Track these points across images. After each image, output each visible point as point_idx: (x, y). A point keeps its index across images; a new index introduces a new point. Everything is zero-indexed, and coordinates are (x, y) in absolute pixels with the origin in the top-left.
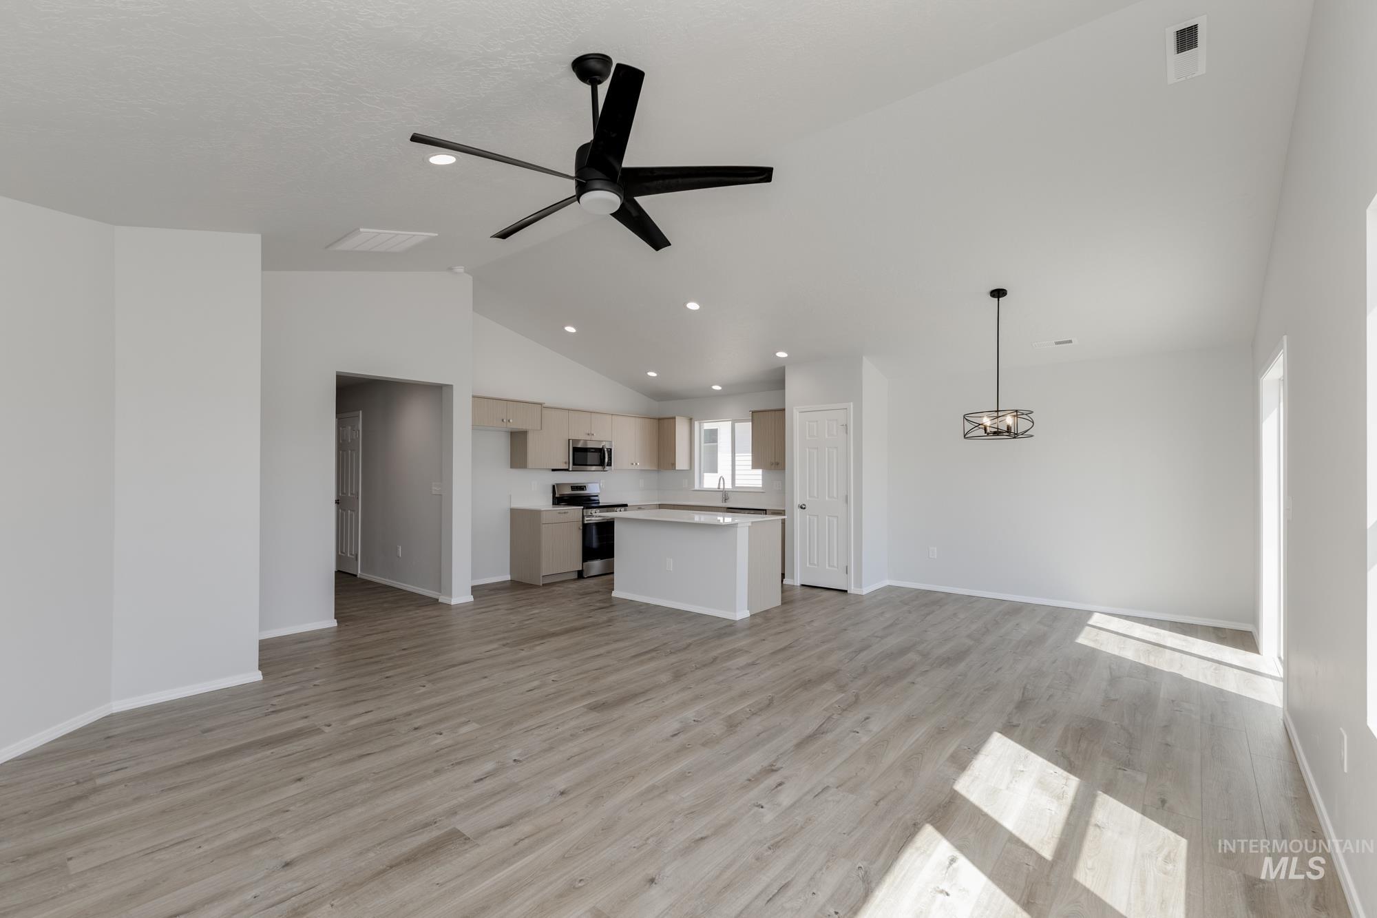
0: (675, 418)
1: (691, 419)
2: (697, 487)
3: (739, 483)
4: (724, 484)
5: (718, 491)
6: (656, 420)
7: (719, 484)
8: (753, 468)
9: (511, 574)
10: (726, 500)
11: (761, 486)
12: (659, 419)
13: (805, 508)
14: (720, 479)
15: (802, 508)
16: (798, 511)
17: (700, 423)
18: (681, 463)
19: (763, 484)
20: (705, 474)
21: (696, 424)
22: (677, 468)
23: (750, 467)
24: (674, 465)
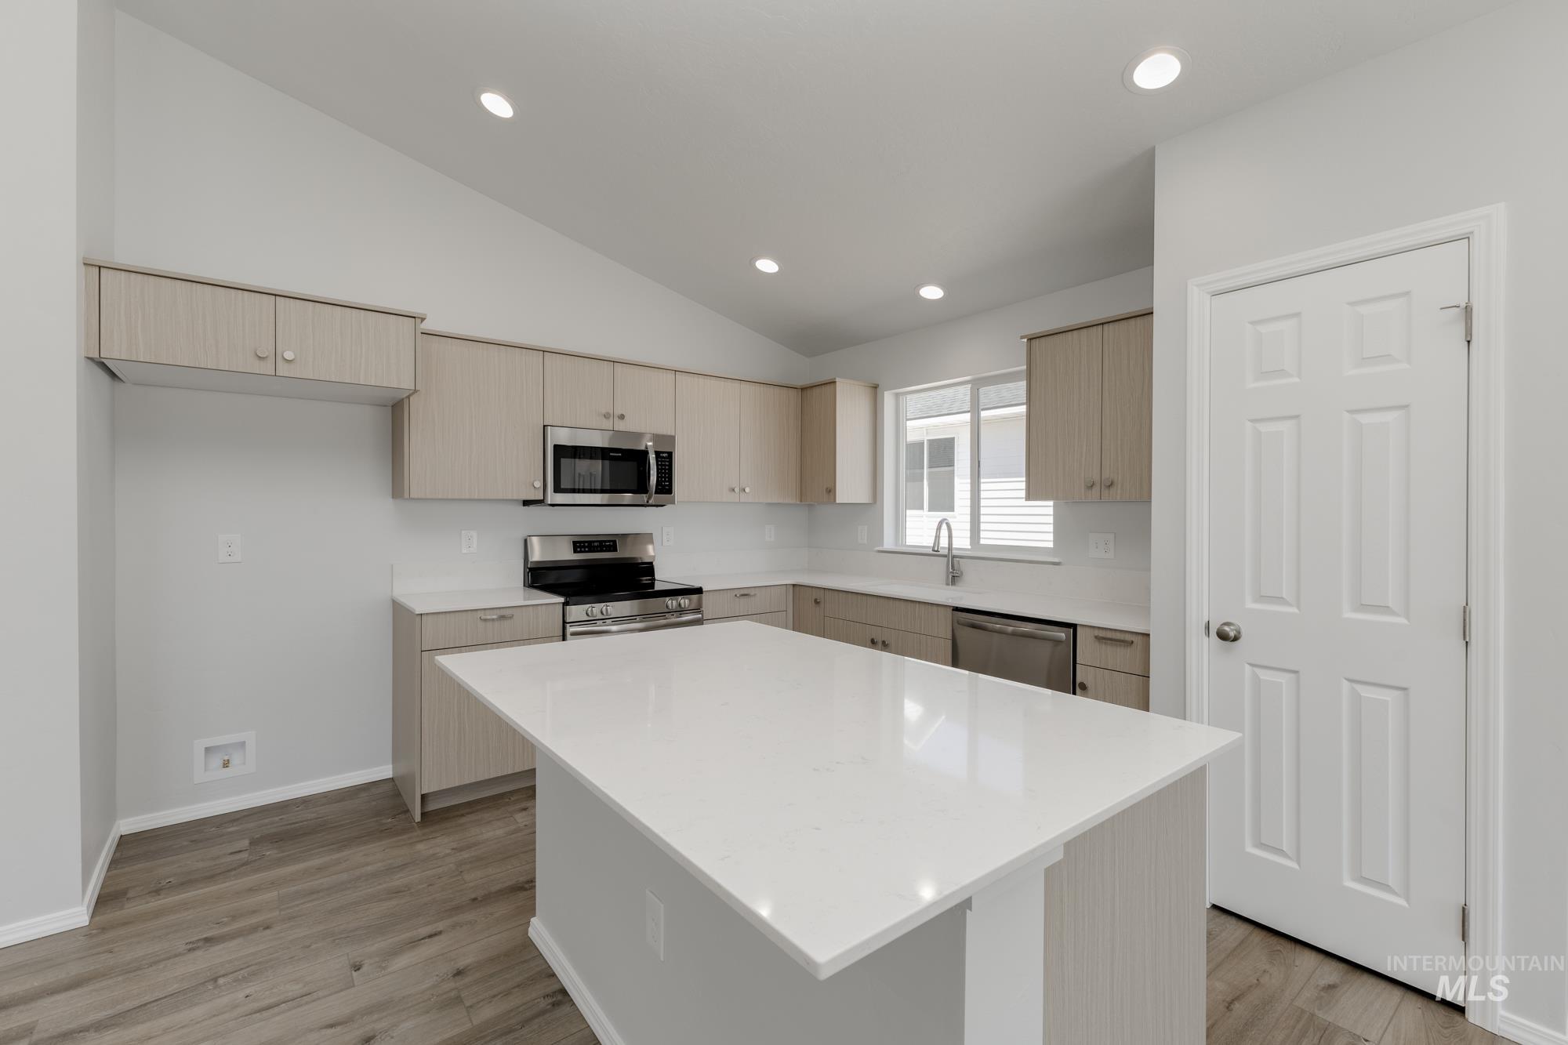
0: (835, 382)
1: (875, 387)
2: (888, 543)
3: (986, 539)
4: (950, 537)
5: (935, 552)
6: (792, 393)
7: (937, 537)
8: (1028, 497)
9: (393, 763)
10: (954, 578)
11: (1051, 545)
12: (803, 389)
13: (1236, 639)
14: (939, 528)
15: (1222, 636)
16: (1202, 650)
17: (897, 395)
18: (850, 486)
19: (1055, 541)
20: (909, 512)
21: (888, 399)
22: (837, 502)
23: (1023, 494)
24: (831, 491)
